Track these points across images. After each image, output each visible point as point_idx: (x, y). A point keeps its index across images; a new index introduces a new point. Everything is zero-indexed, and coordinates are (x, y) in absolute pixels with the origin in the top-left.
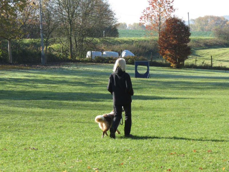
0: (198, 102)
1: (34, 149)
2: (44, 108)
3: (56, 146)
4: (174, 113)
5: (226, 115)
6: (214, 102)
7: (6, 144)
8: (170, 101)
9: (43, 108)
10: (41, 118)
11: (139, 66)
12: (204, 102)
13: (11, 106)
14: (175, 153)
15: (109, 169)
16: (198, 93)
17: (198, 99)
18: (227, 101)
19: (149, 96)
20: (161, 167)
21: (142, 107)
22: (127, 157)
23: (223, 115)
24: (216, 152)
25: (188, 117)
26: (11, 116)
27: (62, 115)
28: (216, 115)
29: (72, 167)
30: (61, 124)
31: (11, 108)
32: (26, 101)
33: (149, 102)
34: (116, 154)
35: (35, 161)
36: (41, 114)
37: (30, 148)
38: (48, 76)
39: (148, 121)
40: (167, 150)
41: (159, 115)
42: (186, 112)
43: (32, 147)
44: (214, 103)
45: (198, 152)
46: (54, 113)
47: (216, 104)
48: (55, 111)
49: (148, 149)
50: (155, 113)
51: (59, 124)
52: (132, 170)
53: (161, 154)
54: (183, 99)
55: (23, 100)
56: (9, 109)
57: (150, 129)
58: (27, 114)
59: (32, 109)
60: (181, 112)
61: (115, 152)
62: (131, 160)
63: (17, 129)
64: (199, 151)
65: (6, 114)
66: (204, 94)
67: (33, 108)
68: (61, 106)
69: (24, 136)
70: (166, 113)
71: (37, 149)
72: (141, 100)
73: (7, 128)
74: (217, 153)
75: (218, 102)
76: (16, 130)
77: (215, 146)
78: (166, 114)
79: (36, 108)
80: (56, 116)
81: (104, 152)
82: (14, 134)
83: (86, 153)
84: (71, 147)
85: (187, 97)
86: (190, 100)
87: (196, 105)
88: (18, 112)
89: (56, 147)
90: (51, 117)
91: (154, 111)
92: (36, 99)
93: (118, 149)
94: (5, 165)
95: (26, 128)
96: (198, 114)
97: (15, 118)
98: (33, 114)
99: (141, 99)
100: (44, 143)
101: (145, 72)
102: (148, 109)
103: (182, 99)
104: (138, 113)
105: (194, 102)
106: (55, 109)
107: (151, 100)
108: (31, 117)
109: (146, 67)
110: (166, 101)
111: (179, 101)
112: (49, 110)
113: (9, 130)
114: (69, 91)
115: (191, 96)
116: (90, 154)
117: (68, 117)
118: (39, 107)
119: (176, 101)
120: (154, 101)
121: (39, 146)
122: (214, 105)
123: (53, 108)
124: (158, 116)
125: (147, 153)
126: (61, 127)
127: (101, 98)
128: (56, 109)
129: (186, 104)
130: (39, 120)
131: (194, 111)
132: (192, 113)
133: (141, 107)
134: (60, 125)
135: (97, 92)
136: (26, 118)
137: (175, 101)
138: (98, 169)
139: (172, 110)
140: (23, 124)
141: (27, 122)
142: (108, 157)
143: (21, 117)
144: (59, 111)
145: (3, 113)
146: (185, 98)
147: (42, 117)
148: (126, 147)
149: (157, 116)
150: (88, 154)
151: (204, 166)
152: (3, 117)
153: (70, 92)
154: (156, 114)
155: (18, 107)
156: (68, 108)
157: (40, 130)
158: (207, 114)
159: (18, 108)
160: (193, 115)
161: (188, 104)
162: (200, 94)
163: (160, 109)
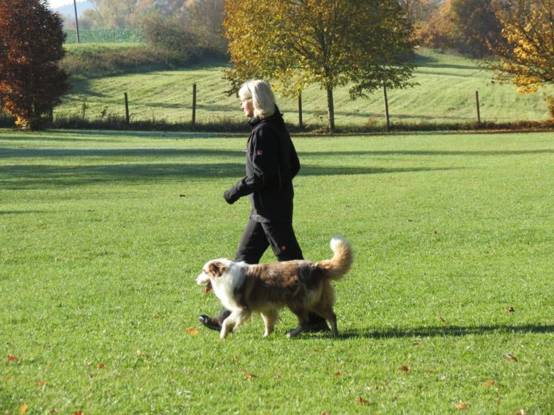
0: (51, 220)
5: (112, 253)
6: (98, 217)
12: (69, 221)
16: (66, 194)
17: (55, 212)
18: (132, 215)
23: (106, 253)
24: (32, 359)
28: (86, 254)
44: (96, 220)
47: (99, 223)
54: (13, 215)
66: (79, 199)
74: (33, 362)
75: (107, 217)
77: (36, 344)
86: (31, 214)
87: (44, 228)
96: (36, 253)
103: (9, 215)
105: (41, 221)
122: (92, 226)
129: (18, 228)
131: (29, 245)
132: (21, 251)
146: (19, 212)
158: (62, 252)
160: (24, 256)
161: (23, 227)
162: (70, 198)
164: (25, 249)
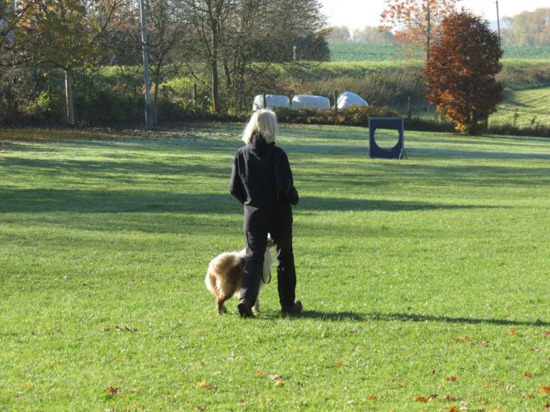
0: (519, 215)
1: (128, 329)
2: (152, 232)
3: (180, 321)
4: (464, 242)
7: (61, 317)
8: (455, 214)
9: (149, 232)
10: (144, 255)
11: (379, 131)
12: (536, 216)
13: (72, 228)
14: (466, 338)
15: (308, 377)
16: (522, 193)
17: (520, 207)
19: (403, 202)
20: (434, 372)
21: (387, 229)
22: (352, 348)
25: (498, 251)
26: (73, 252)
27: (195, 249)
29: (219, 373)
30: (192, 269)
31: (73, 233)
32: (109, 214)
33: (403, 216)
34: (324, 341)
35: (131, 359)
36: (143, 246)
37: (118, 328)
38: (160, 156)
39: (401, 261)
40: (446, 330)
41: (428, 246)
42: (491, 239)
43: (122, 325)
45: (522, 336)
46: (176, 244)
48: (178, 238)
49: (400, 329)
50: (418, 242)
51: (187, 269)
52: (363, 379)
53: (432, 340)
54: (485, 209)
55: (101, 212)
56: (67, 234)
57: (407, 282)
58: (110, 245)
59: (123, 233)
60: (482, 240)
61: (323, 335)
62: (360, 355)
63: (86, 283)
64: (524, 334)
65: (59, 247)
66: (535, 197)
67: (125, 231)
68: (193, 226)
69: (103, 298)
70: (443, 242)
71: (136, 330)
72: (384, 212)
73: (62, 281)
76: (84, 285)
78: (443, 245)
79: (133, 232)
80: (179, 250)
81: (295, 338)
82: (79, 295)
83: (251, 339)
84: (216, 325)
85: (496, 204)
86: (501, 210)
87: (515, 222)
88: (90, 243)
89: (180, 325)
90: (168, 254)
91: (416, 237)
92: (132, 211)
93: (328, 329)
94: (58, 368)
95: (108, 280)
96: (520, 244)
97: (82, 256)
98: (126, 245)
99: (385, 210)
100: (152, 315)
102: (402, 233)
103: (482, 209)
104: (376, 243)
105: (511, 216)
106: (177, 233)
107: (409, 212)
108: (120, 254)
109: (396, 133)
110: (446, 214)
111: (476, 212)
112: (164, 237)
113: (68, 284)
114: (212, 192)
115: (504, 202)
116: (261, 341)
117: (210, 252)
118: (140, 230)
119: (469, 213)
120: (416, 213)
121: (141, 323)
123: (173, 232)
124: (425, 250)
125: (398, 339)
126: (192, 276)
128: (180, 235)
129: (493, 221)
130: (140, 261)
131: (512, 237)
132: (507, 241)
133: (383, 228)
134: (190, 272)
136: (109, 256)
137: (466, 214)
138: (281, 377)
139: (460, 234)
140: (102, 270)
141: (111, 266)
142: (304, 347)
143: (97, 254)
144: (188, 238)
145: (53, 244)
146: (490, 207)
147: (146, 254)
148: (348, 324)
149: (421, 250)
150: (257, 342)
151: (536, 369)
152: (53, 255)
153: (214, 192)
154: (421, 245)
155: (89, 229)
156: (209, 232)
157: (142, 284)
158: (543, 244)
159: (90, 232)
160: (510, 246)
161: (497, 221)
162: (527, 196)
163: (431, 234)
164: (510, 240)
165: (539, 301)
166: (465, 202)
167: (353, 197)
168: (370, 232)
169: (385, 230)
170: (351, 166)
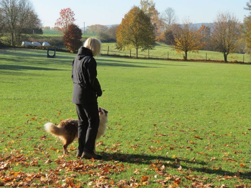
4: (60, 78)
8: (61, 71)
14: (48, 101)
19: (51, 68)
22: (18, 102)
25: (68, 80)
33: (49, 72)
40: (44, 99)
52: (16, 110)
53: (39, 101)
70: (56, 78)
91: (50, 77)
101: (52, 55)
102: (47, 76)
104: (39, 78)
109: (53, 52)
110: (59, 72)
114: (5, 64)
127: (22, 68)
133: (43, 74)
135: (21, 65)
137: (64, 72)
148: (20, 97)
154: (50, 79)
163: (54, 76)
165: (71, 93)
166: (66, 69)
167: (39, 67)
168: (39, 75)
169: (43, 75)
170: (42, 59)
